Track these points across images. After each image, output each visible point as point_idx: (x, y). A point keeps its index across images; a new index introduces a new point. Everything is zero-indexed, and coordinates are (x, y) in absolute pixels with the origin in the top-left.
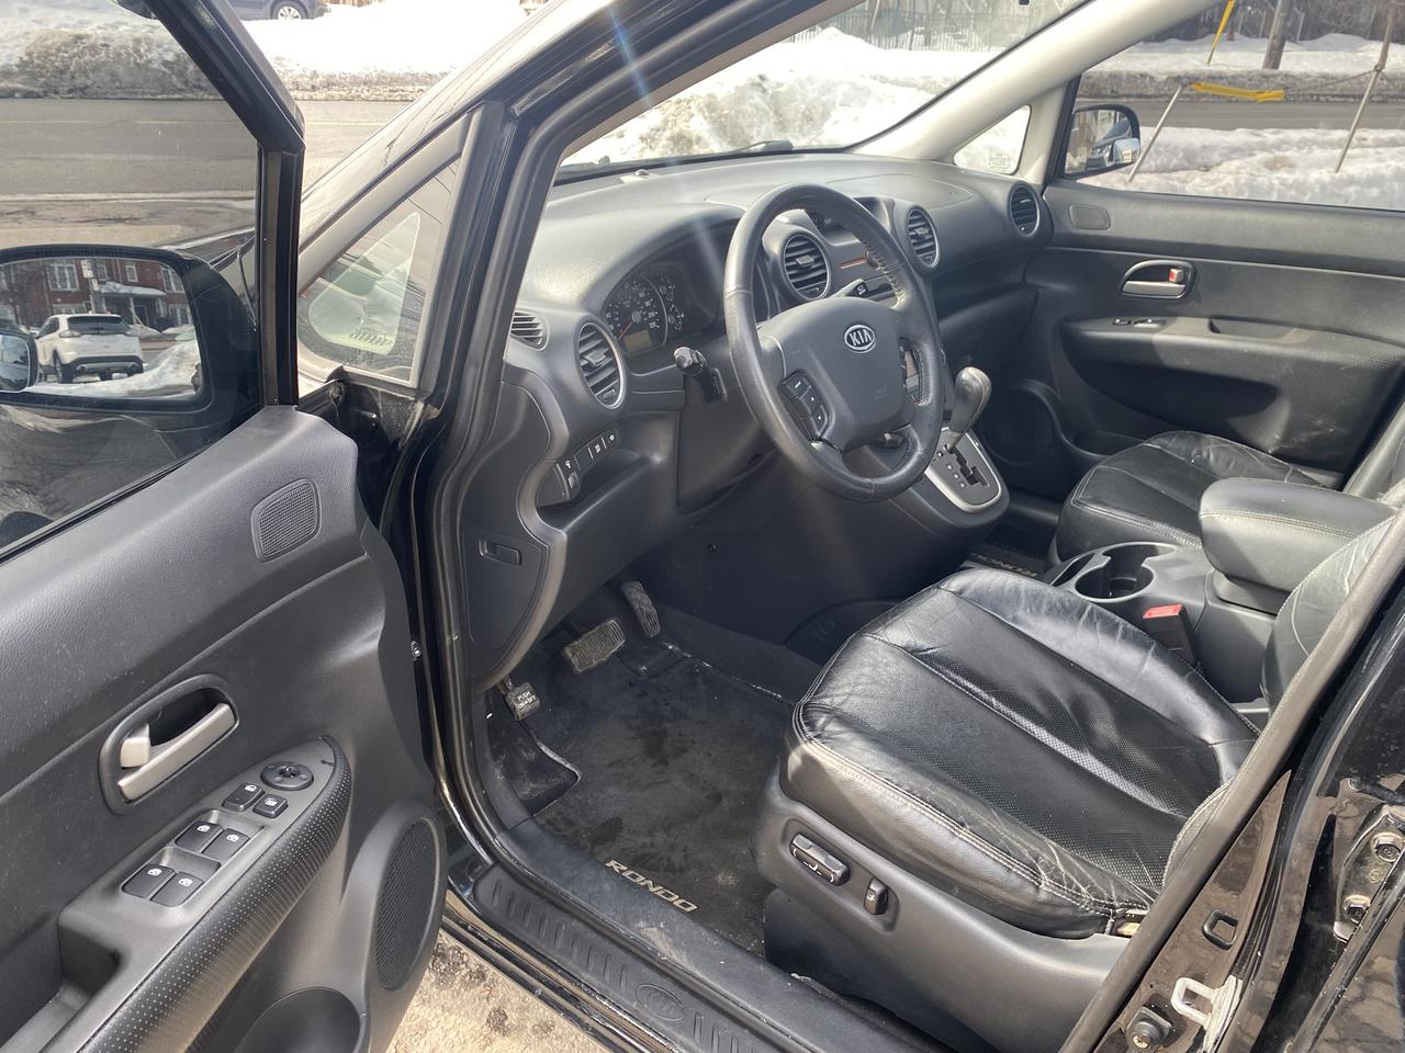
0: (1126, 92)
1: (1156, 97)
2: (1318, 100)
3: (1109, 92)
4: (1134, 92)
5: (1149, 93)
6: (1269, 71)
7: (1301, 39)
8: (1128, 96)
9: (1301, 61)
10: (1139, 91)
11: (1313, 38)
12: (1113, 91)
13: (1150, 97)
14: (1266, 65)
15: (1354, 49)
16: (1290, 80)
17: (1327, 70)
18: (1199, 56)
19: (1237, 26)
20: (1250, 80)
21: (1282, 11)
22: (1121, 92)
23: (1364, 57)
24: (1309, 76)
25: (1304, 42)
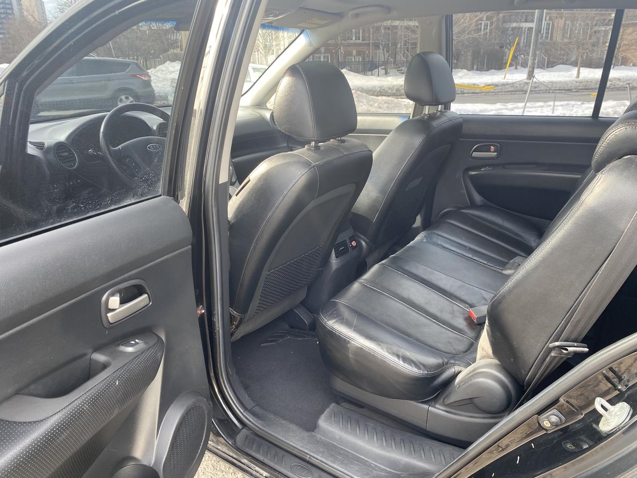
0: (467, 91)
1: (480, 93)
2: (549, 92)
3: (460, 92)
4: (471, 92)
5: (477, 92)
6: (528, 81)
7: (547, 68)
8: (468, 93)
9: (543, 76)
10: (472, 91)
11: (552, 67)
12: (461, 91)
13: (478, 93)
14: (527, 79)
15: (568, 71)
16: (537, 84)
17: (554, 79)
18: (500, 76)
19: (519, 64)
20: (520, 85)
21: (532, 56)
22: (465, 91)
23: (571, 74)
24: (545, 82)
25: (549, 69)
